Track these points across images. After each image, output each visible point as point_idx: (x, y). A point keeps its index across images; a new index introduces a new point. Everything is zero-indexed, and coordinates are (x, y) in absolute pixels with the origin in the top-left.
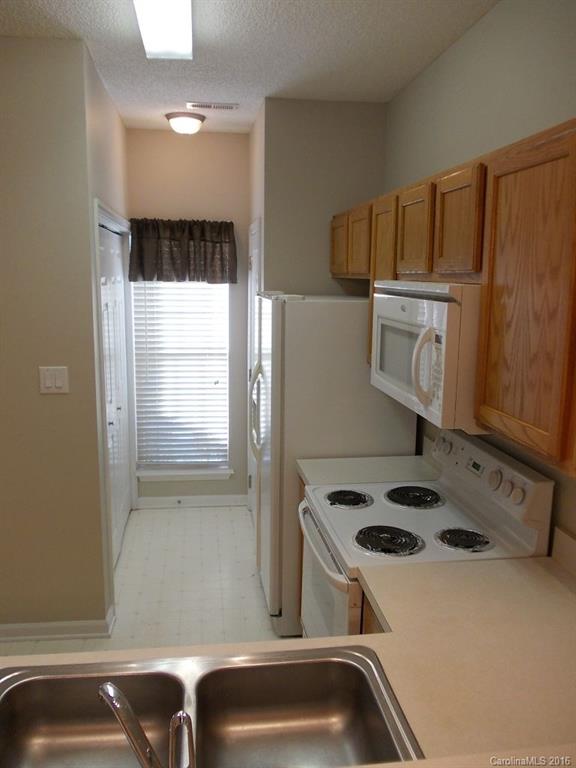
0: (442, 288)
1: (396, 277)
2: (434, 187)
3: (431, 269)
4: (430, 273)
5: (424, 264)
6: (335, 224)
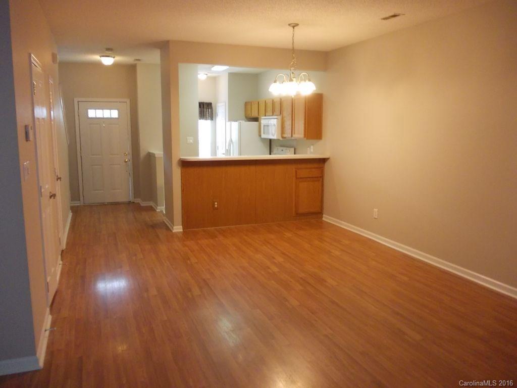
0: (276, 117)
1: (265, 116)
2: (273, 101)
3: (273, 114)
4: (273, 115)
5: (271, 114)
6: (246, 104)
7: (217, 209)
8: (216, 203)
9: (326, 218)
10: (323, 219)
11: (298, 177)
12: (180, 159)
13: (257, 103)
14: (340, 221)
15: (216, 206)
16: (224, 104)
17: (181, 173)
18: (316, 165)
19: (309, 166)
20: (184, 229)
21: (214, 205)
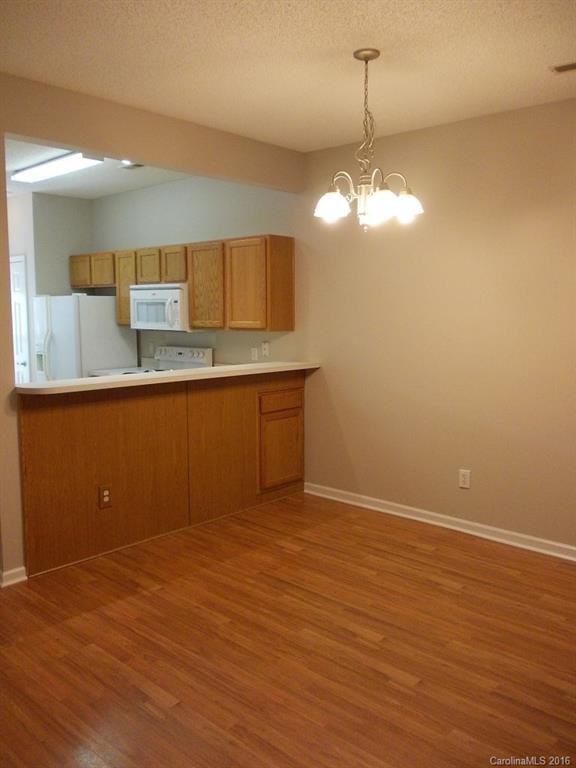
1: (138, 283)
2: (160, 251)
4: (161, 281)
5: (157, 278)
6: (73, 260)
7: (108, 505)
8: (106, 493)
9: (311, 489)
10: (306, 491)
11: (263, 411)
12: (16, 388)
13: (111, 257)
14: (358, 496)
15: (106, 499)
16: (22, 258)
17: (20, 427)
18: (290, 384)
19: (280, 386)
20: (29, 572)
21: (100, 497)
